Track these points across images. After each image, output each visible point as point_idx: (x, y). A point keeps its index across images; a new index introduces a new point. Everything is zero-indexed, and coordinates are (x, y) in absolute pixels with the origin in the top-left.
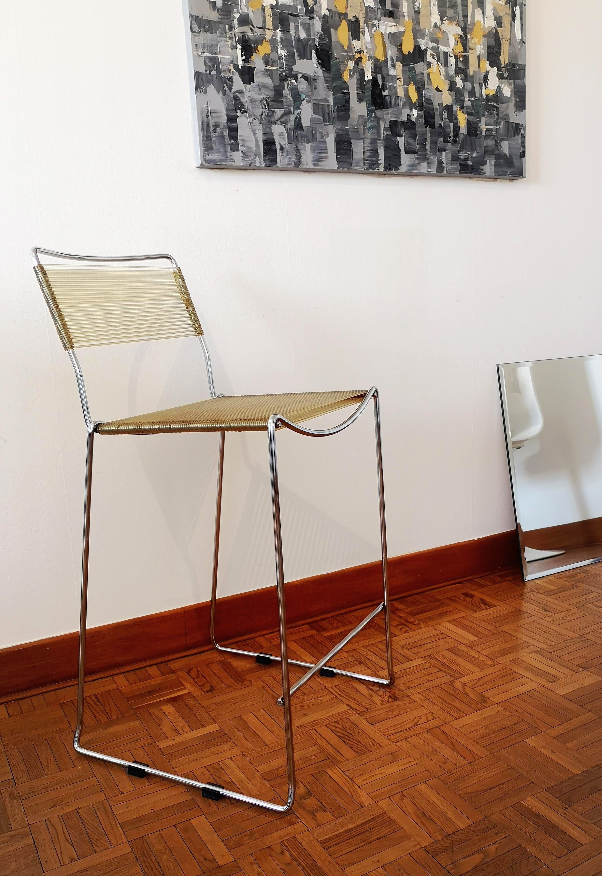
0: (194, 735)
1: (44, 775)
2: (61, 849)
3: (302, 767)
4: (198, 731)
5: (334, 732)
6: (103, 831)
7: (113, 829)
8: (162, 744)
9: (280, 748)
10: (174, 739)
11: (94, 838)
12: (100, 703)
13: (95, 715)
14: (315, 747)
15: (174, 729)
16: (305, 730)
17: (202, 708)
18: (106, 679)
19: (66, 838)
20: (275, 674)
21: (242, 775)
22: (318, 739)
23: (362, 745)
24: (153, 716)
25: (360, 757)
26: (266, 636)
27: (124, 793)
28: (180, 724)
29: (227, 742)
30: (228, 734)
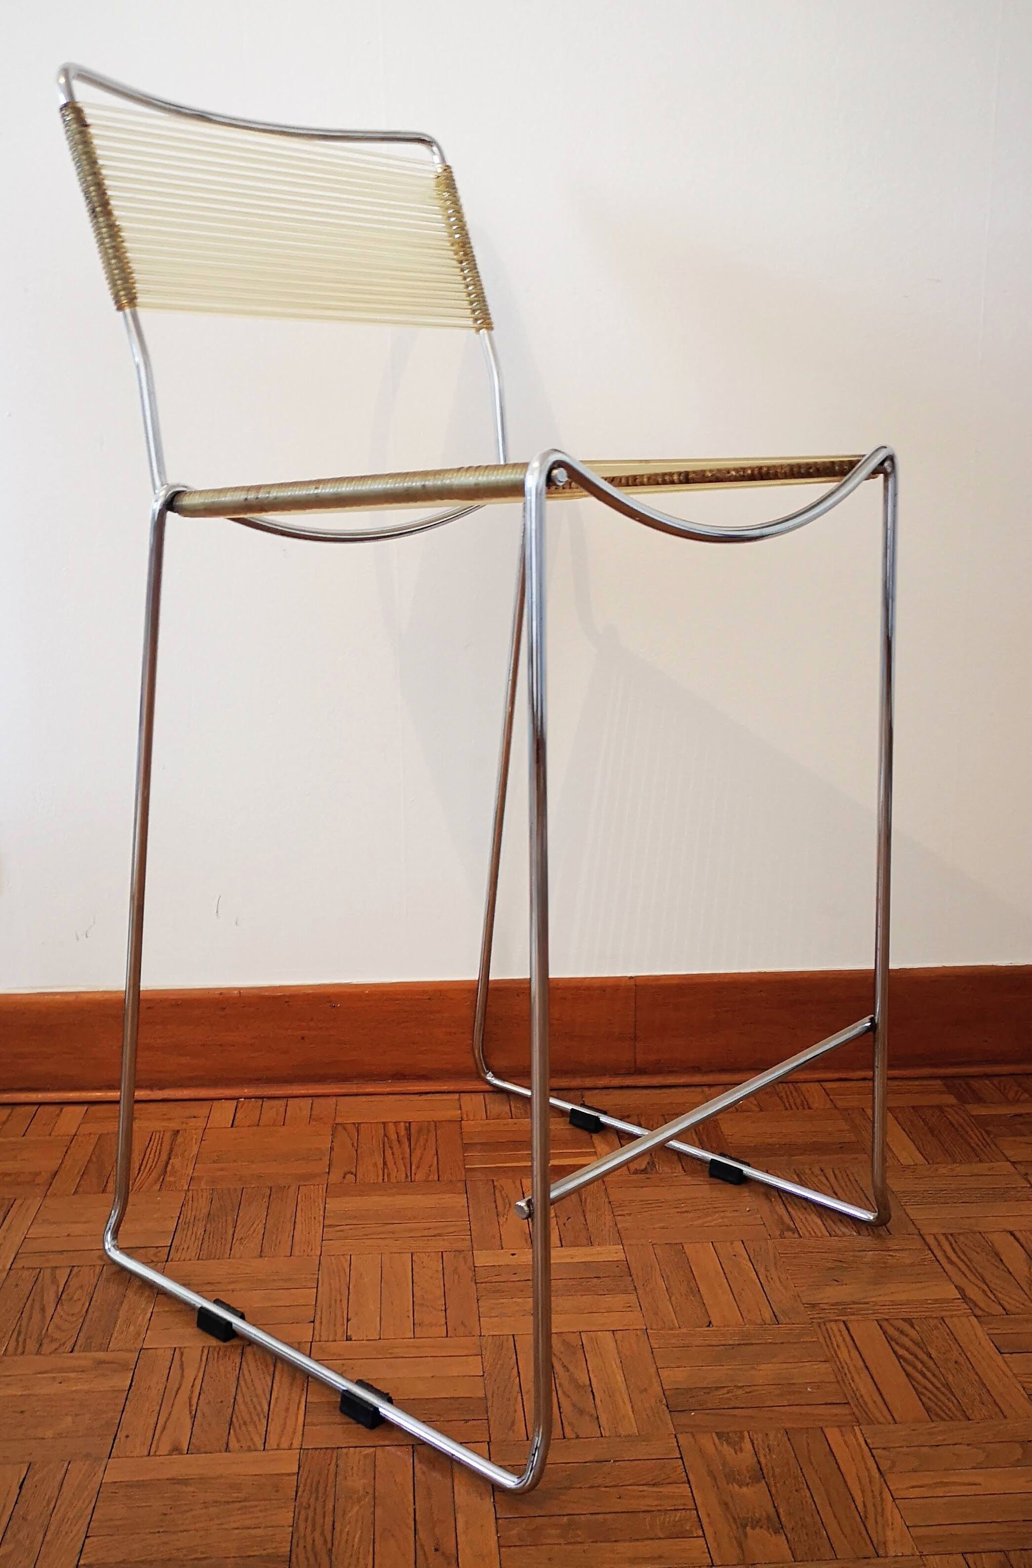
1: (227, 1255)
2: (168, 1419)
3: (768, 1403)
4: (573, 1251)
5: (893, 1343)
6: (266, 1408)
7: (287, 1410)
8: (483, 1258)
10: (513, 1255)
11: (240, 1417)
12: (409, 1140)
13: (385, 1163)
14: (824, 1366)
15: (525, 1234)
17: (607, 1205)
18: (445, 1097)
19: (190, 1398)
20: (807, 1171)
21: (620, 1378)
22: (843, 1348)
23: (949, 1395)
24: (498, 1194)
25: (933, 1425)
26: (828, 1085)
27: (351, 1340)
29: (625, 1292)
30: (634, 1276)
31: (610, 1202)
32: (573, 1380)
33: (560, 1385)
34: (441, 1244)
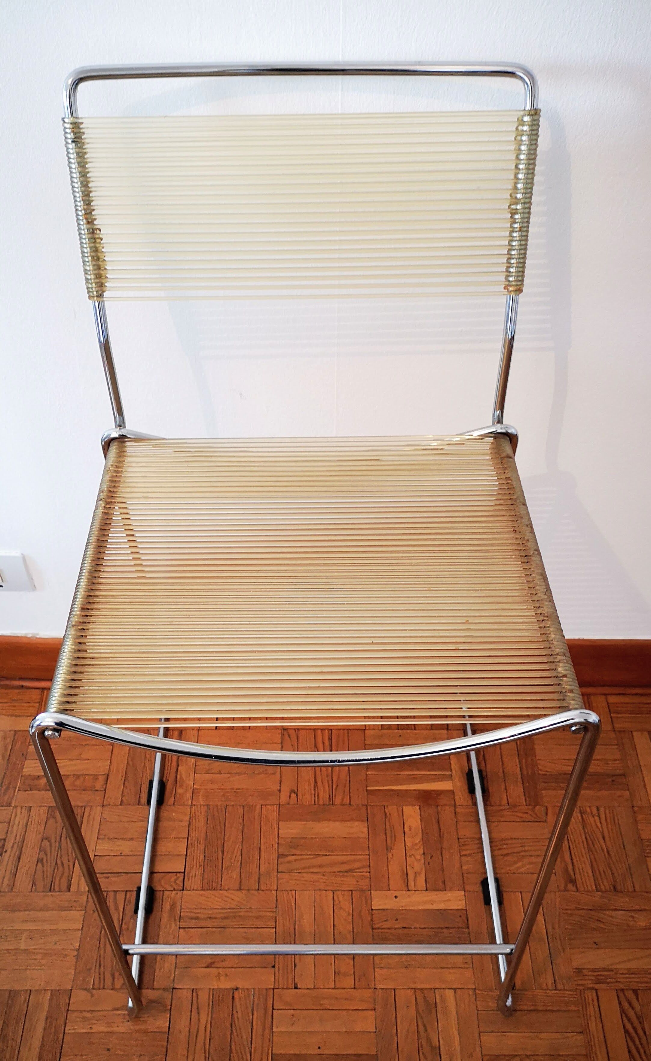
0: (425, 903)
4: (432, 896)
5: (624, 1015)
8: (377, 902)
9: (529, 1008)
10: (396, 897)
14: (580, 1037)
15: (403, 871)
16: (582, 985)
22: (593, 1018)
24: (387, 824)
27: (297, 988)
28: (416, 863)
30: (470, 928)
31: (458, 839)
32: (429, 1040)
33: (422, 1046)
34: (350, 882)
